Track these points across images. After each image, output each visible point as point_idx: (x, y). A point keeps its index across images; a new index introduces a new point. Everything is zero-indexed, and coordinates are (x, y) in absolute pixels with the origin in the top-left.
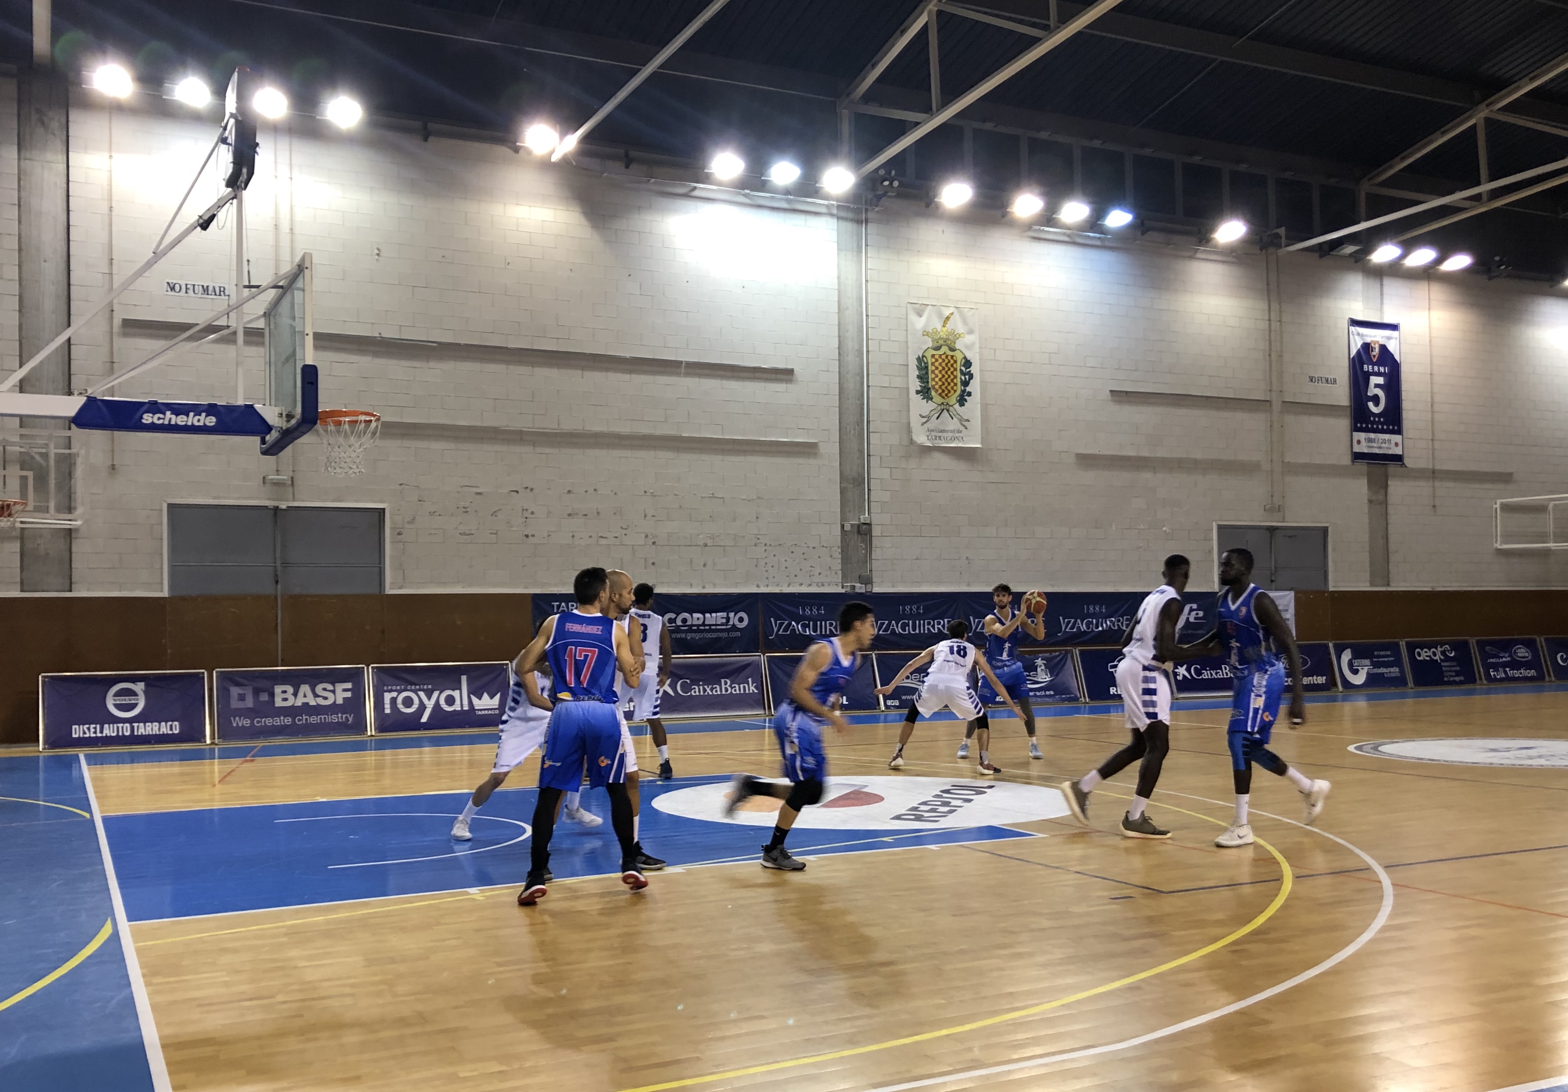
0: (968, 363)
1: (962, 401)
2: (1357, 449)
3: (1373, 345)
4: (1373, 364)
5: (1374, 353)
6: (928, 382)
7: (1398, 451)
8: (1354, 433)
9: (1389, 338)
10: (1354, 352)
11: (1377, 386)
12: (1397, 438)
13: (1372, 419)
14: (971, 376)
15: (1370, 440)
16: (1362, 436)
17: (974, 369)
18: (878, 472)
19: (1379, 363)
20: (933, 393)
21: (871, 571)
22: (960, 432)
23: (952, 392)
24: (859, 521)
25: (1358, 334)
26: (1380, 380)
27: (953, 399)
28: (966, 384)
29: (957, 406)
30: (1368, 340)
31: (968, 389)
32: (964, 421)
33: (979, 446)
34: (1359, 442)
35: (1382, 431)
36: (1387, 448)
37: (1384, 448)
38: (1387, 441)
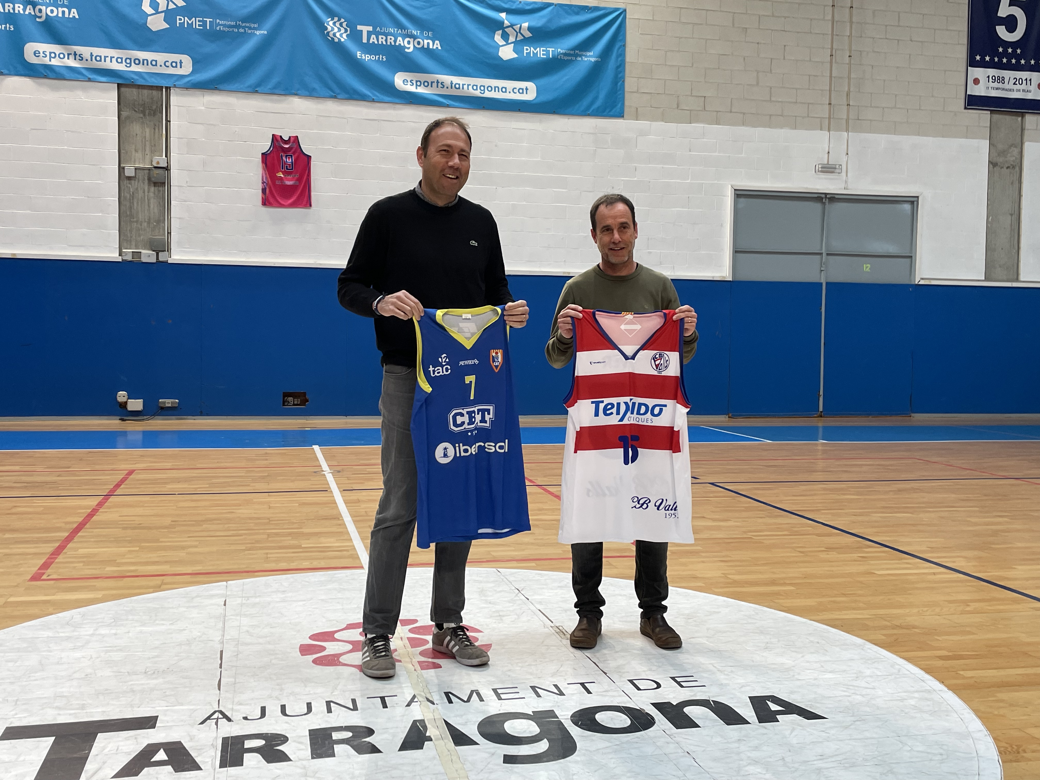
2: (974, 91)
8: (970, 69)
13: (1001, 50)
15: (995, 79)
16: (984, 73)
21: (169, 233)
24: (152, 165)
34: (976, 81)
35: (1017, 68)
36: (1024, 91)
37: (1019, 90)
38: (1024, 82)
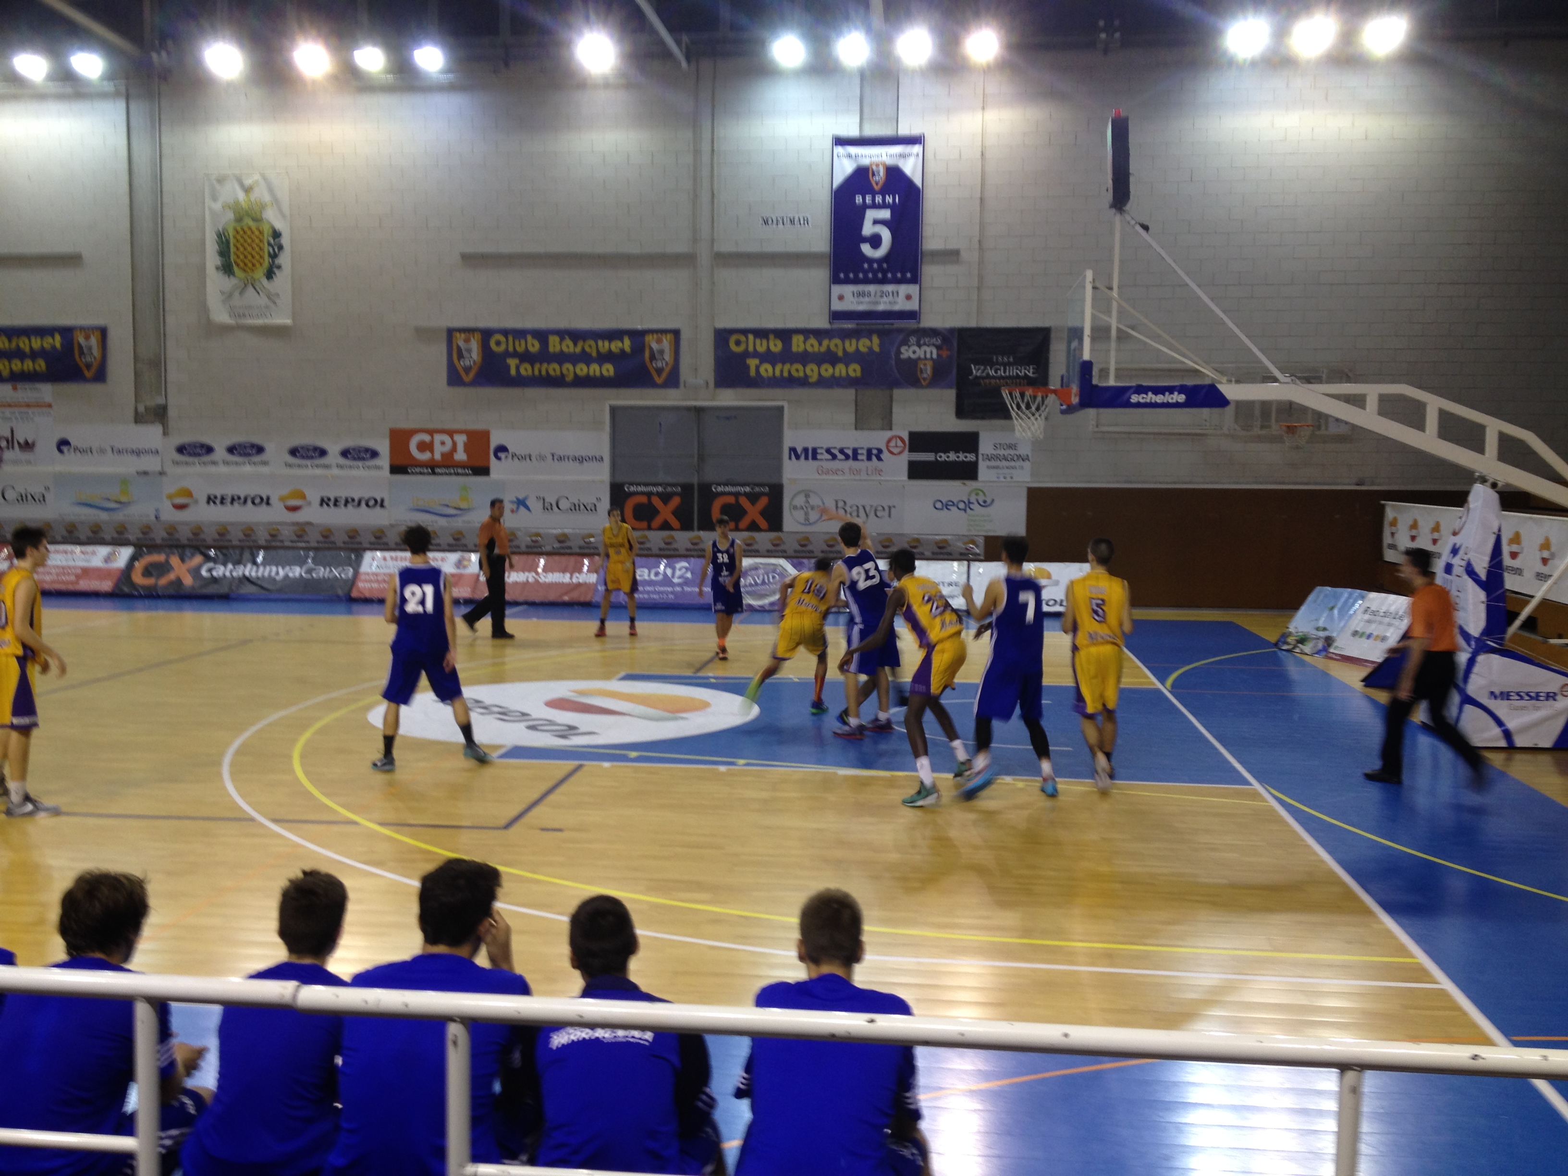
0: (276, 235)
1: (270, 275)
2: (837, 306)
3: (874, 168)
4: (874, 194)
5: (877, 178)
6: (229, 257)
7: (913, 306)
8: (832, 286)
9: (903, 156)
10: (839, 179)
11: (876, 222)
12: (913, 289)
13: (866, 266)
14: (281, 248)
15: (860, 294)
16: (848, 290)
17: (285, 241)
18: (175, 353)
19: (884, 192)
20: (235, 268)
22: (267, 307)
23: (258, 265)
24: (156, 402)
25: (849, 156)
26: (886, 214)
27: (259, 274)
28: (274, 256)
29: (265, 281)
30: (866, 162)
31: (277, 261)
32: (272, 298)
33: (288, 321)
34: (840, 298)
35: (884, 281)
36: (890, 303)
37: (886, 303)
38: (891, 294)
